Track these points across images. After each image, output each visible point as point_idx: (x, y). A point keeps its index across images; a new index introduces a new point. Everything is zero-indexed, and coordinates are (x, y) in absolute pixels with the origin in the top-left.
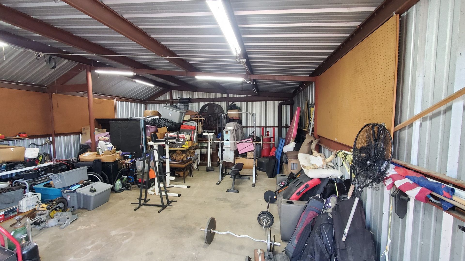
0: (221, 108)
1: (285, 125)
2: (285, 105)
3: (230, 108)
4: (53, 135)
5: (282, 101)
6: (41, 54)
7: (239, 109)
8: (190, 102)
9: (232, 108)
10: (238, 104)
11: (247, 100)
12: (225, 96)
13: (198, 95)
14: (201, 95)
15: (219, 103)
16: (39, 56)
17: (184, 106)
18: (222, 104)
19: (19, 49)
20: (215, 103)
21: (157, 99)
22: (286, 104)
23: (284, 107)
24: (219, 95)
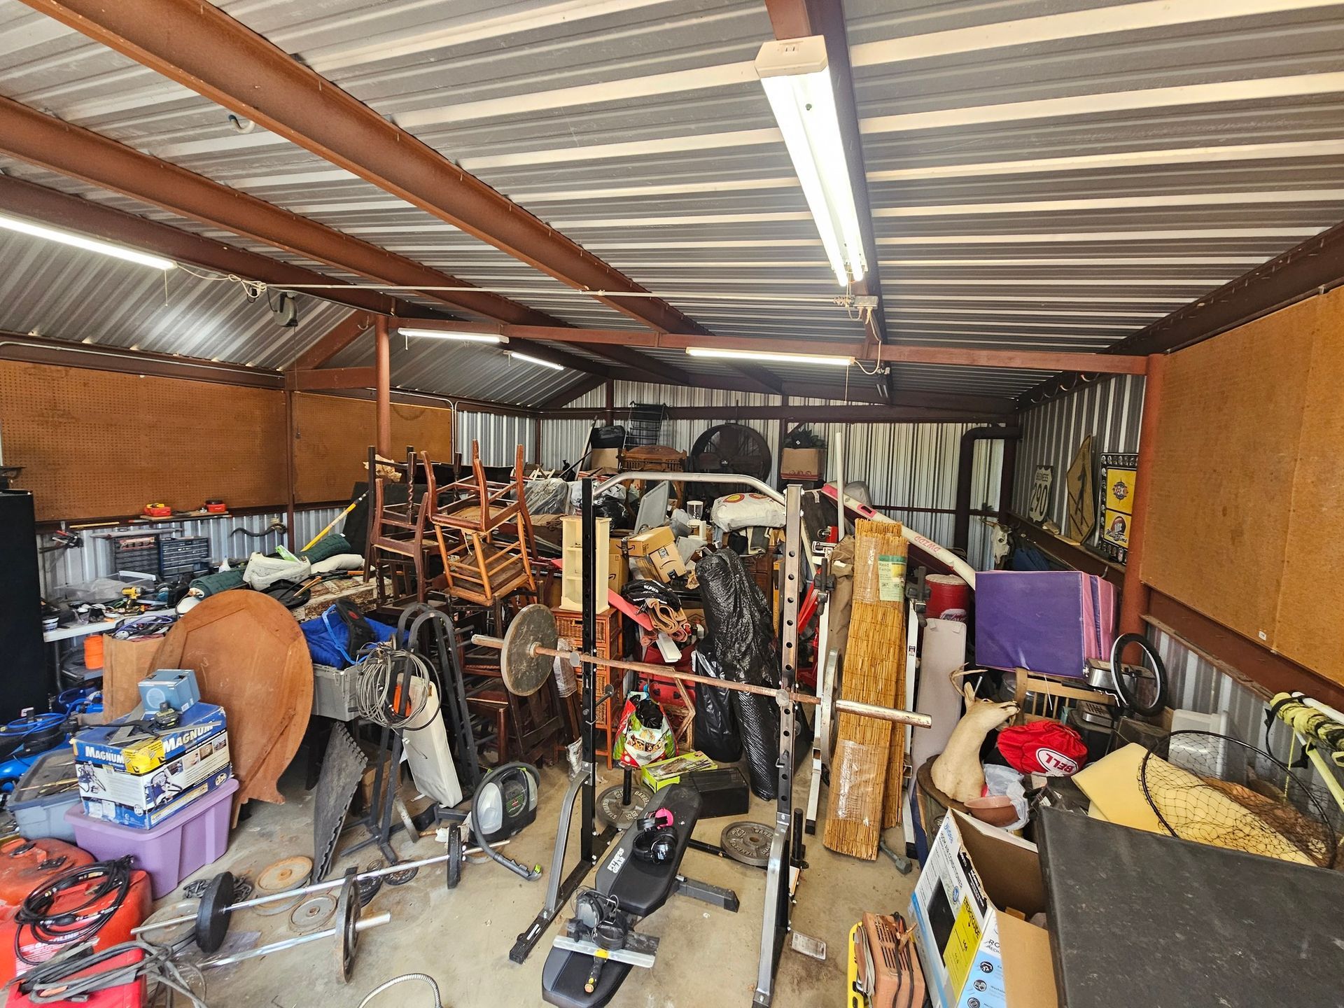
0: (761, 440)
1: (980, 508)
2: (984, 441)
3: (788, 441)
4: (291, 508)
5: (974, 425)
6: (261, 287)
7: (821, 446)
8: (665, 418)
9: (798, 443)
10: (817, 428)
11: (848, 417)
12: (776, 401)
13: (691, 397)
14: (700, 398)
15: (756, 424)
16: (254, 293)
17: (647, 429)
18: (766, 427)
19: (206, 275)
20: (742, 422)
21: (570, 405)
22: (990, 435)
23: (981, 447)
24: (756, 400)
